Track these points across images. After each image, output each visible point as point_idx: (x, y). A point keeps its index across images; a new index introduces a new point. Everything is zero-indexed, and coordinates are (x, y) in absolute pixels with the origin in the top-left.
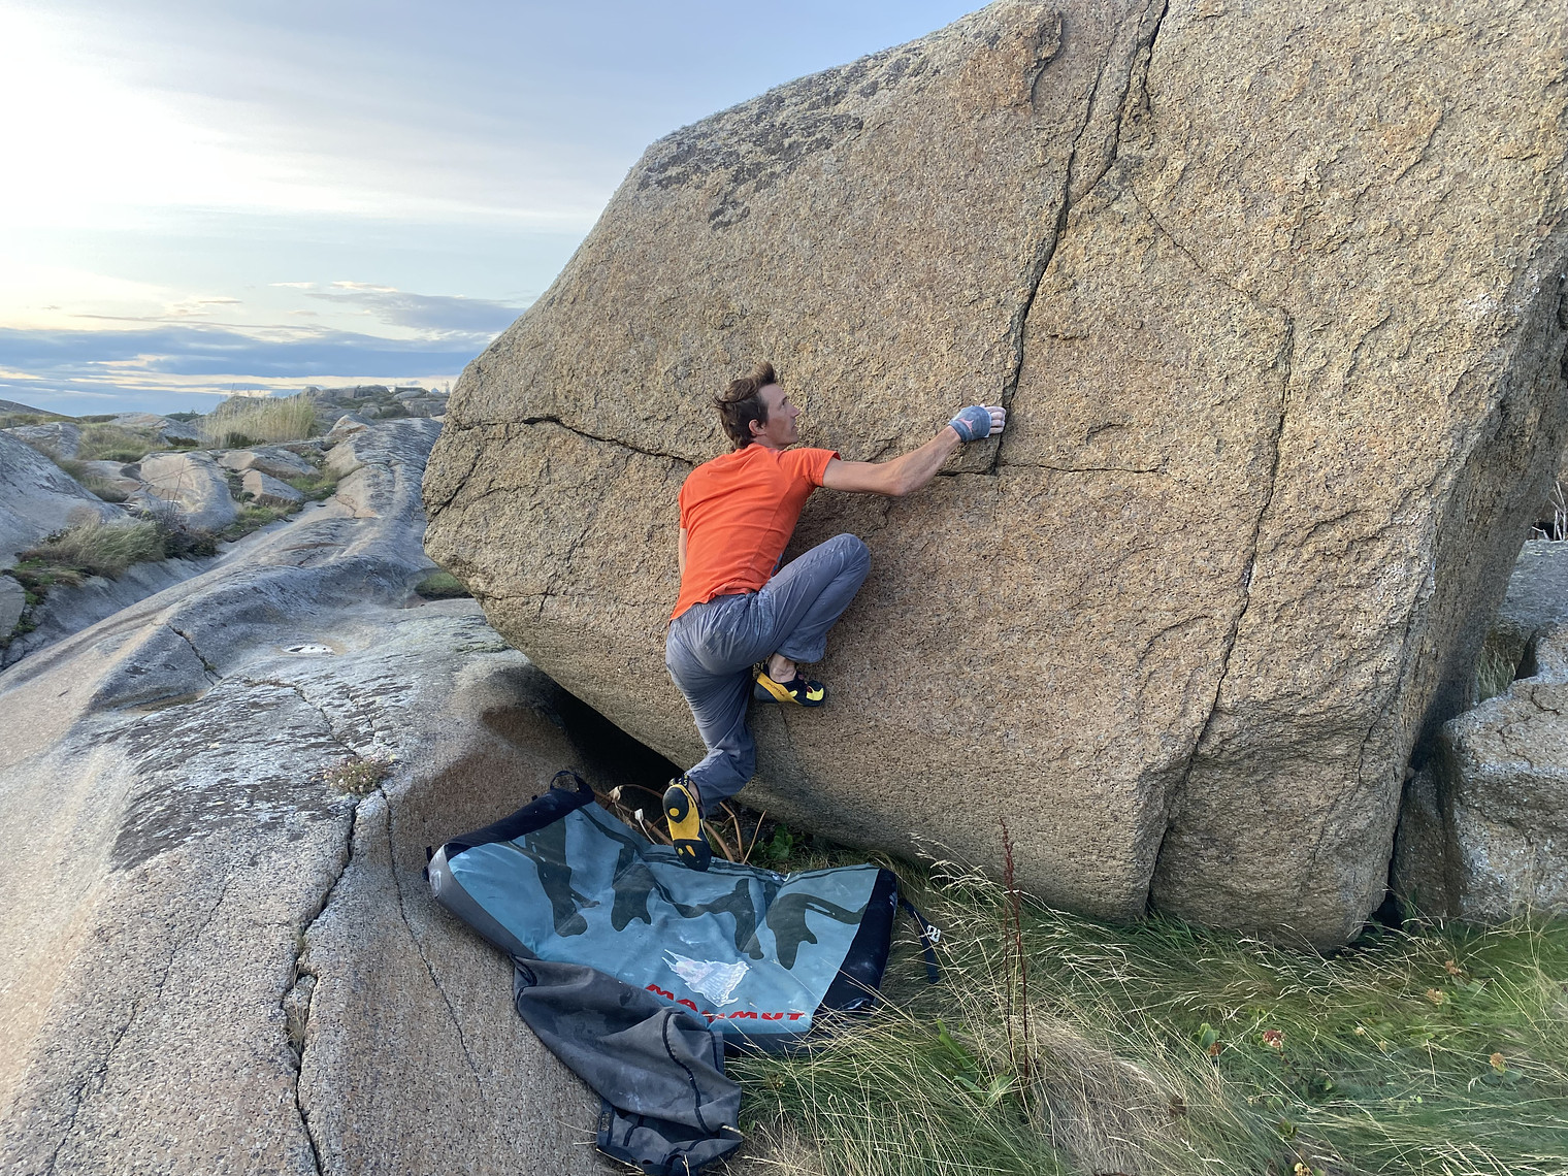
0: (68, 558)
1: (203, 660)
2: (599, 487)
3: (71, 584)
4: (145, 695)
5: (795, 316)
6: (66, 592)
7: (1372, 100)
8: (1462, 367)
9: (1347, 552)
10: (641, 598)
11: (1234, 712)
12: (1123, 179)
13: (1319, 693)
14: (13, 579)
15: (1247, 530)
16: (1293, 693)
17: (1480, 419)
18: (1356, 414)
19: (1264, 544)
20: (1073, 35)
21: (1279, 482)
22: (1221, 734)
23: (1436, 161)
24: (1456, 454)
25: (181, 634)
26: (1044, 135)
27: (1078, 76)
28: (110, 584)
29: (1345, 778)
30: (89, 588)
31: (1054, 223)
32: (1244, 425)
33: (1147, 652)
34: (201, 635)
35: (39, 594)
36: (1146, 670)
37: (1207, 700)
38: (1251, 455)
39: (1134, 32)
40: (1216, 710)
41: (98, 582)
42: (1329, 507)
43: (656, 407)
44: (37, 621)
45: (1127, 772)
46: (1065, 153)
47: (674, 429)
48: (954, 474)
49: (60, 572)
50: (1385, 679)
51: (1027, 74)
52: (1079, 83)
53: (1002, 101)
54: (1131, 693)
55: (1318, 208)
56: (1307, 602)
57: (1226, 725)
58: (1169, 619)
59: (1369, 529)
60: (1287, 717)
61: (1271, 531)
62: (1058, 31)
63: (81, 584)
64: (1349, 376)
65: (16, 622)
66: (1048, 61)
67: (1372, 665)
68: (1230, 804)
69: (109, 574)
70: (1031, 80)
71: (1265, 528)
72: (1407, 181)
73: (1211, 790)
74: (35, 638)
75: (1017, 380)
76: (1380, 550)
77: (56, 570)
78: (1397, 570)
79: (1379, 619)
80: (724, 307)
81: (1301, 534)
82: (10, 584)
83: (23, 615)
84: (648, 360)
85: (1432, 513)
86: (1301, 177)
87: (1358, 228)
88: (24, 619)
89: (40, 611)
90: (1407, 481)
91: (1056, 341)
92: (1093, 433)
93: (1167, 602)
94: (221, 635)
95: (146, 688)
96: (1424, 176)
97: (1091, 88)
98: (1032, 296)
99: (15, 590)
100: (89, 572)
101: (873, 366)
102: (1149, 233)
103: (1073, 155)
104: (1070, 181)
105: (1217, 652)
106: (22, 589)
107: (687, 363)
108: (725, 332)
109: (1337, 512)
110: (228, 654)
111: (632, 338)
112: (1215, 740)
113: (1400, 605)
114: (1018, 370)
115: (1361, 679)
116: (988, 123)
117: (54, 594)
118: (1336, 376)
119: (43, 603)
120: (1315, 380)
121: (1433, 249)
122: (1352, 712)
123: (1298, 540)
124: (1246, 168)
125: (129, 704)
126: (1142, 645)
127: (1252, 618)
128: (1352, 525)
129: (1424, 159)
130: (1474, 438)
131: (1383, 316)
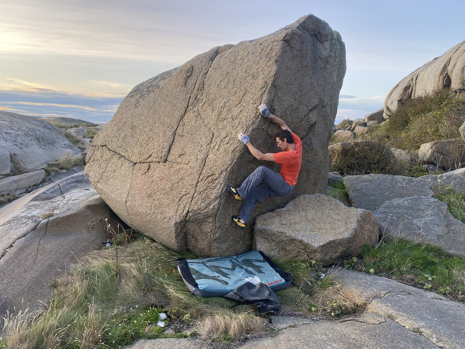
0: (57, 165)
1: (61, 191)
2: (108, 160)
3: (57, 171)
4: (44, 198)
5: (142, 127)
6: (55, 173)
7: (235, 89)
8: (235, 147)
9: (212, 182)
10: (110, 184)
11: (191, 212)
12: (196, 103)
13: (204, 209)
14: (44, 170)
15: (198, 176)
16: (200, 209)
17: (236, 157)
18: (218, 155)
19: (200, 179)
20: (194, 71)
21: (204, 168)
22: (189, 216)
23: (241, 104)
24: (231, 164)
25: (59, 185)
26: (186, 92)
27: (194, 80)
28: (67, 172)
29: (213, 226)
30: (62, 172)
31: (184, 111)
32: (201, 156)
33: (180, 200)
34: (63, 186)
35: (48, 174)
36: (179, 203)
37: (187, 209)
38: (201, 162)
39: (204, 71)
40: (188, 211)
41: (64, 171)
42: (210, 173)
43: (120, 145)
44: (47, 180)
45: (173, 223)
46: (189, 97)
47: (122, 149)
48: (159, 162)
49: (55, 169)
50: (216, 207)
51: (185, 79)
52: (193, 81)
53: (180, 85)
54: (176, 207)
55: (222, 112)
56: (205, 191)
57: (190, 214)
58: (184, 193)
59: (216, 178)
60: (200, 213)
61: (201, 177)
62: (191, 70)
63: (60, 171)
64: (219, 147)
65: (41, 180)
66: (189, 76)
67: (213, 204)
68: (194, 230)
69: (67, 169)
70: (185, 80)
71: (200, 176)
72: (236, 107)
73: (191, 227)
74: (45, 184)
75: (172, 144)
76: (217, 182)
77: (54, 168)
78: (219, 186)
79: (215, 195)
80: (132, 125)
81: (206, 178)
82: (42, 171)
83: (44, 178)
84: (120, 135)
85: (226, 175)
86: (221, 105)
87: (227, 116)
88: (43, 179)
89: (48, 177)
90: (222, 168)
91: (180, 136)
92: (180, 156)
93: (184, 190)
94: (68, 186)
95: (45, 197)
96: (239, 107)
97: (195, 83)
98: (178, 126)
99: (43, 173)
100: (62, 169)
101: (151, 139)
102: (197, 115)
103: (190, 97)
104: (189, 103)
105: (190, 200)
106: (45, 172)
107: (125, 136)
108: (132, 130)
109: (211, 174)
110: (68, 190)
111: (118, 130)
112: (188, 217)
113: (218, 193)
114: (173, 142)
115: (211, 207)
116: (177, 89)
117: (52, 174)
118: (217, 147)
119: (49, 176)
120: (214, 147)
121: (237, 121)
122: (210, 213)
123: (205, 179)
124: (214, 102)
125: (40, 200)
126: (180, 198)
127: (196, 194)
128: (213, 177)
129: (240, 103)
130: (235, 161)
131: (226, 135)
